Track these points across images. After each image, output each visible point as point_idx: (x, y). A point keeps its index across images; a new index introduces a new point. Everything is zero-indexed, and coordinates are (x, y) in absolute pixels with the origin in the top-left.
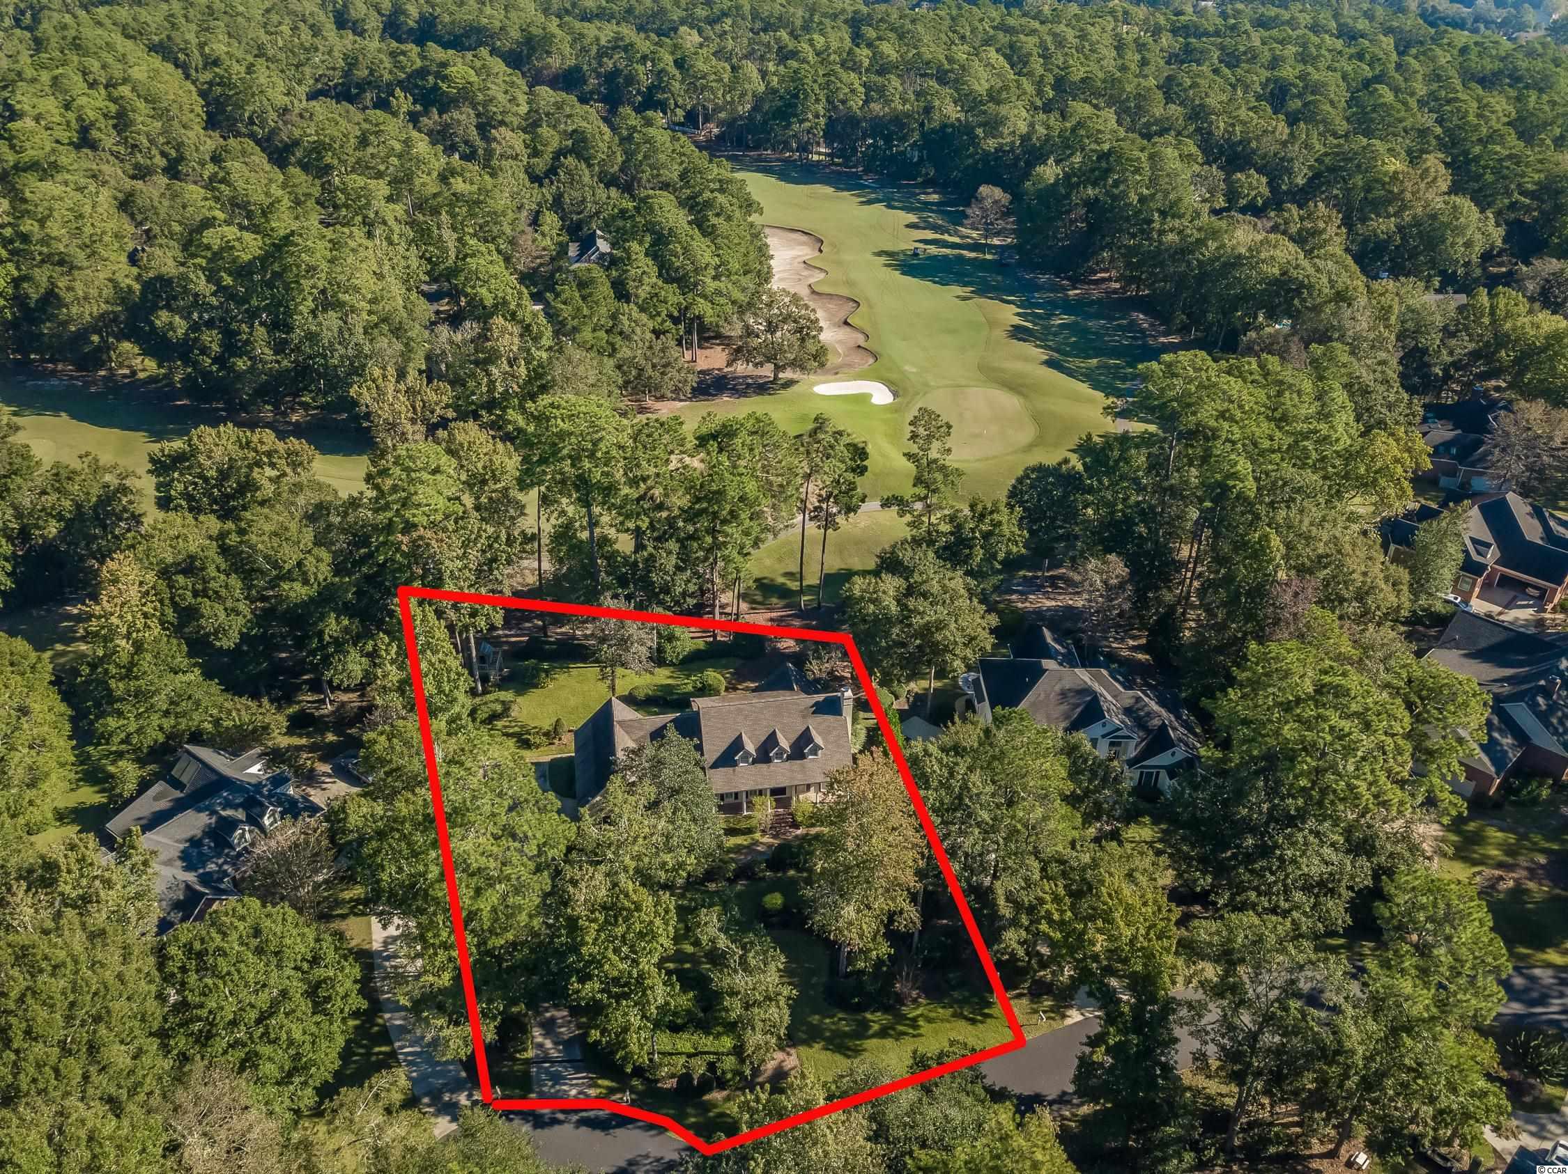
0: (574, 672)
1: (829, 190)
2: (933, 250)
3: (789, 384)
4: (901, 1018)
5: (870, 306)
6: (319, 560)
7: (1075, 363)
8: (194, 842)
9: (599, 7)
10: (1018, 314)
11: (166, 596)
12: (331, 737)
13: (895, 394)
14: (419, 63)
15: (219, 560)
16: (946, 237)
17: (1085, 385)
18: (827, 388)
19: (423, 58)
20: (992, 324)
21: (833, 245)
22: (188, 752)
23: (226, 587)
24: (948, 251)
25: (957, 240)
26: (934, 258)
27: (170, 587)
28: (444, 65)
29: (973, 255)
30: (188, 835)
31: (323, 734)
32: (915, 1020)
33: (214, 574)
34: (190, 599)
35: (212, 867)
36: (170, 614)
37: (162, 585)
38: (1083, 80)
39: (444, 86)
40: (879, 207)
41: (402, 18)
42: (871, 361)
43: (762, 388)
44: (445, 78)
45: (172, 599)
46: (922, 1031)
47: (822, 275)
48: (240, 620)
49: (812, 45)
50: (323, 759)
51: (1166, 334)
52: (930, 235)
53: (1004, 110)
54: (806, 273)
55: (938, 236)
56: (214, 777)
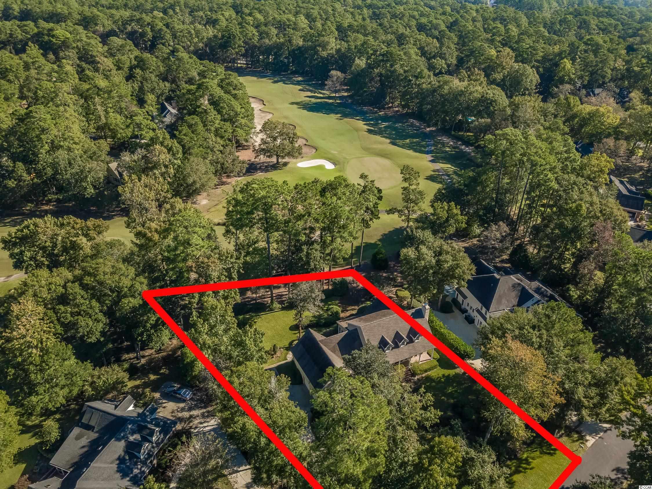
0: (263, 317)
1: (255, 78)
2: (313, 100)
3: (285, 164)
4: (520, 460)
5: (300, 126)
6: (141, 283)
7: (400, 142)
8: (121, 460)
9: (110, 4)
10: (365, 124)
11: (54, 318)
12: (152, 377)
13: (335, 164)
14: (36, 30)
15: (83, 293)
16: (316, 94)
17: (411, 151)
18: (303, 164)
19: (38, 27)
20: (357, 130)
21: (268, 102)
22: (89, 406)
23: (91, 308)
24: (319, 100)
25: (321, 95)
26: (316, 103)
27: (56, 313)
28: (51, 30)
29: (331, 101)
30: (116, 456)
31: (147, 377)
32: (526, 459)
33: (82, 301)
34: (70, 318)
35: (136, 471)
36: (60, 329)
37: (50, 313)
38: (349, 26)
39: (54, 40)
40: (280, 84)
41: (11, 11)
42: (314, 151)
43: (275, 167)
44: (53, 36)
45: (58, 320)
46: (533, 465)
47: (271, 115)
48: (101, 325)
49: (224, 16)
50: (154, 390)
51: (429, 127)
52: (309, 94)
53: (326, 39)
54: (263, 115)
55: (313, 94)
56: (114, 418)
